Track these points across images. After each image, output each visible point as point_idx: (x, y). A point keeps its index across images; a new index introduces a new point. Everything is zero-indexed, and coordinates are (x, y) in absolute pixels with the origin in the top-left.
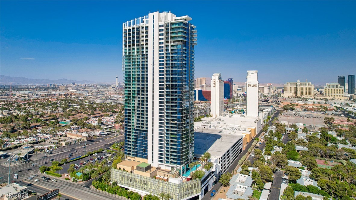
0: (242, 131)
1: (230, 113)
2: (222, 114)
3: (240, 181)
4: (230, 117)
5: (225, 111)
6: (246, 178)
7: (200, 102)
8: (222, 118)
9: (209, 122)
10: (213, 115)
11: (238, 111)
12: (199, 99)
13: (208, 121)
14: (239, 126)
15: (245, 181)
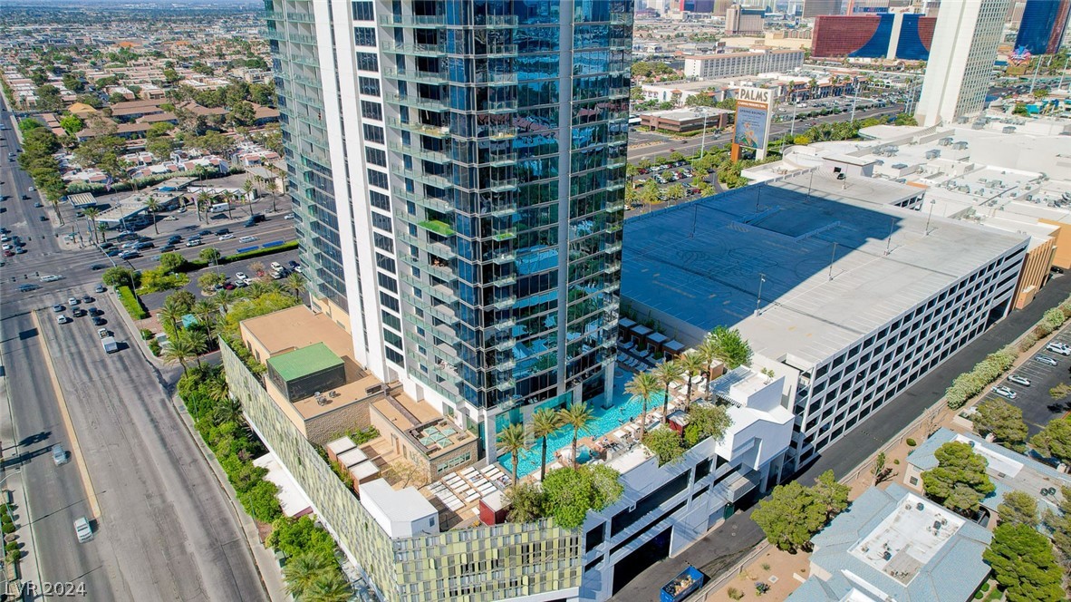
0: (1044, 207)
1: (1015, 112)
2: (973, 115)
3: (887, 556)
4: (1009, 130)
5: (992, 103)
6: (942, 540)
7: (901, 64)
8: (963, 132)
9: (886, 145)
10: (924, 117)
11: (1061, 104)
12: (900, 54)
13: (883, 143)
14: (1037, 175)
15: (925, 560)
